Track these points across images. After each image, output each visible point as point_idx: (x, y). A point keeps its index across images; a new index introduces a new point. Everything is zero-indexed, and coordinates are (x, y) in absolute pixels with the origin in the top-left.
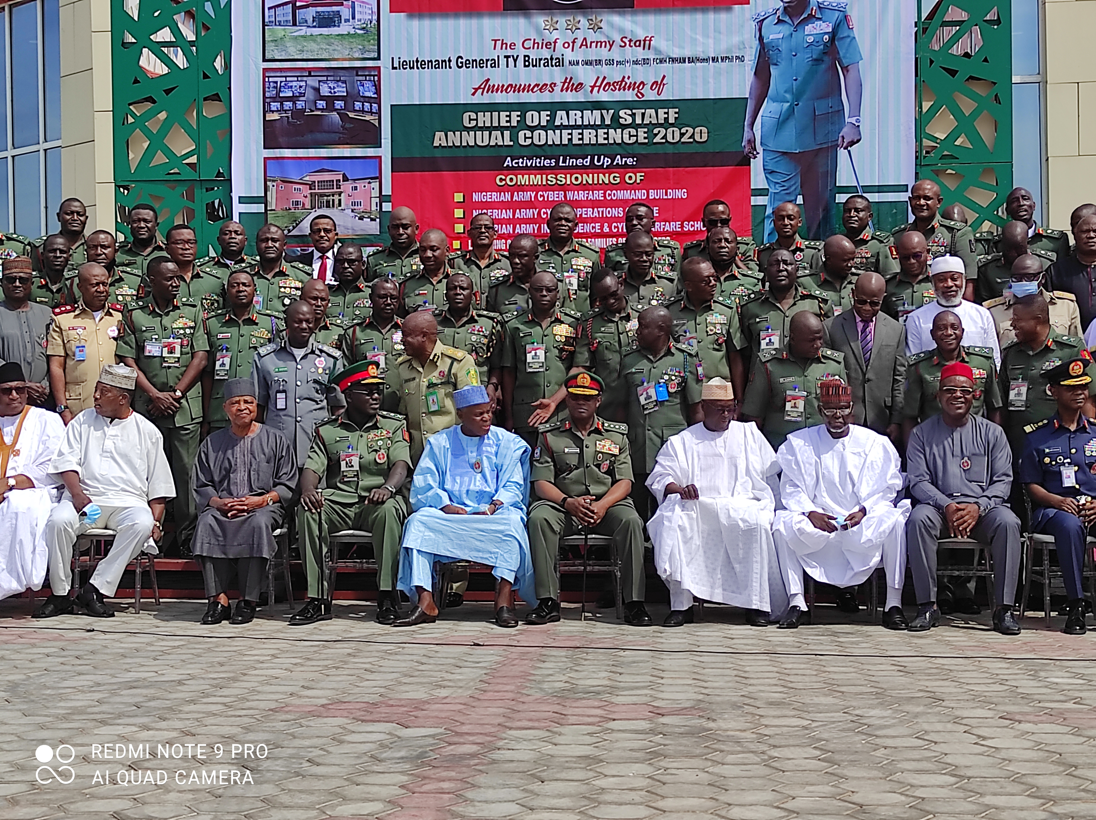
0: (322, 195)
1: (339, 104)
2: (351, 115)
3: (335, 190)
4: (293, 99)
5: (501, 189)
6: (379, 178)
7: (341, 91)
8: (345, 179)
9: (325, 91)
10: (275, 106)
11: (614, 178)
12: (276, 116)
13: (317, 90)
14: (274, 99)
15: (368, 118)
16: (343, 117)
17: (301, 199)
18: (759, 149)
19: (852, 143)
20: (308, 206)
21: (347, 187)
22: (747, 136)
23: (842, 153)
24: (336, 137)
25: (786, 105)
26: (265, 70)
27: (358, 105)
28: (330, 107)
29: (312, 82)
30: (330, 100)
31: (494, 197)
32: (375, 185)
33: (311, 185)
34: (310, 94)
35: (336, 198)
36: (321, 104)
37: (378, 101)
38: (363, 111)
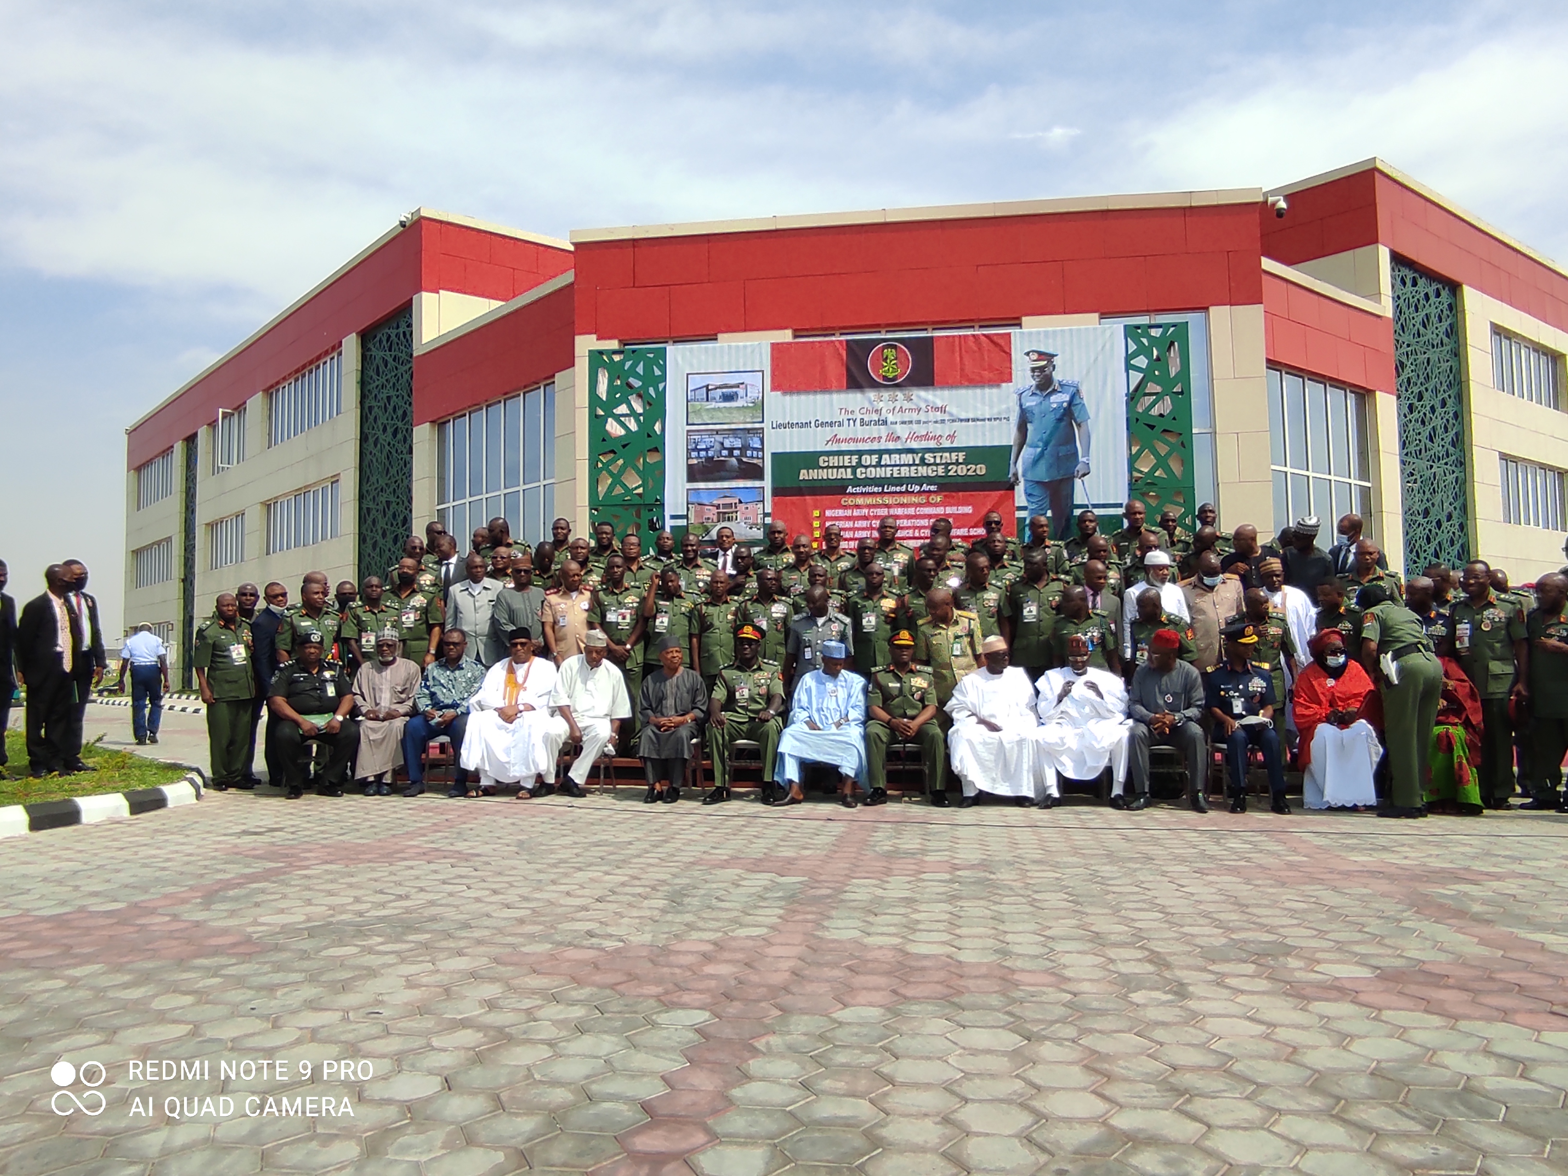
0: (725, 513)
1: (736, 453)
2: (744, 459)
3: (734, 509)
4: (707, 450)
5: (845, 507)
6: (763, 501)
7: (738, 443)
8: (740, 502)
9: (727, 444)
10: (694, 454)
11: (922, 499)
12: (695, 461)
13: (722, 444)
14: (693, 450)
15: (755, 461)
16: (739, 461)
17: (711, 516)
18: (1021, 479)
19: (1084, 475)
20: (715, 520)
21: (742, 507)
22: (1012, 471)
23: (1078, 482)
24: (734, 474)
25: (1039, 450)
26: (688, 431)
27: (749, 453)
28: (731, 455)
29: (719, 438)
30: (731, 450)
31: (840, 513)
32: (760, 505)
33: (718, 507)
34: (718, 447)
35: (734, 515)
36: (725, 453)
37: (762, 450)
38: (752, 457)
